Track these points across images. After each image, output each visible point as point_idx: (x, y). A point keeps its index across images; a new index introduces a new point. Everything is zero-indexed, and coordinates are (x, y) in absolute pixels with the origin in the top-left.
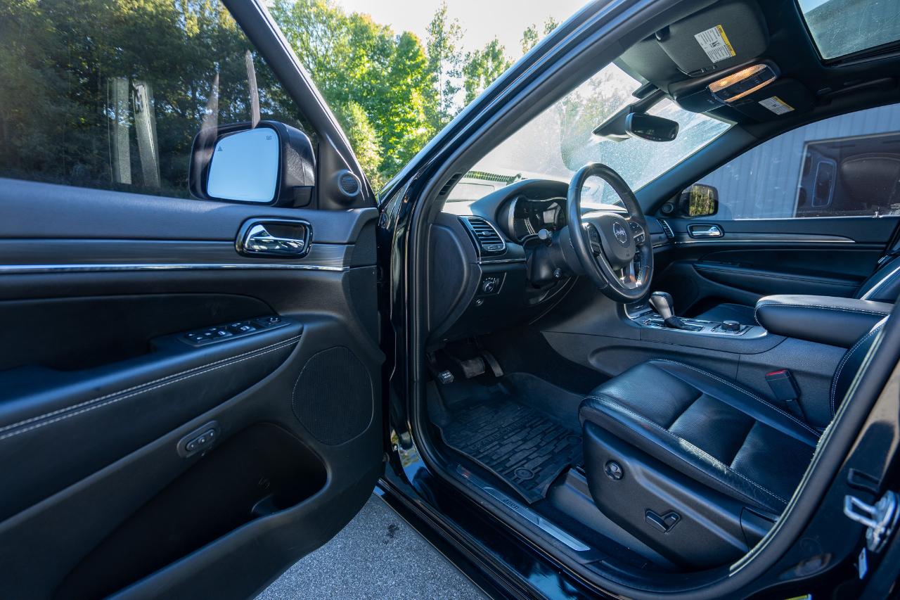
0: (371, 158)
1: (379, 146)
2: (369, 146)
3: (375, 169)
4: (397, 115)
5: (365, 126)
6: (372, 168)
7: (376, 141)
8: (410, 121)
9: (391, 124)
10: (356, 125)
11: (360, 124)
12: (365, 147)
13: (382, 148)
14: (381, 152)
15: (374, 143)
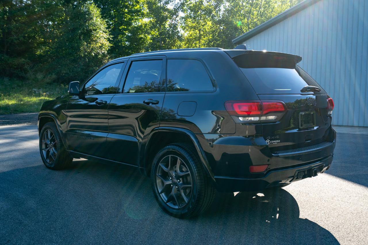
0: (102, 44)
1: (109, 34)
2: (102, 35)
3: (106, 52)
4: (127, 7)
5: (99, 19)
6: (103, 52)
7: (107, 31)
8: (138, 12)
9: (121, 15)
10: (92, 19)
11: (94, 18)
12: (98, 36)
13: (112, 36)
14: (111, 39)
15: (105, 32)
